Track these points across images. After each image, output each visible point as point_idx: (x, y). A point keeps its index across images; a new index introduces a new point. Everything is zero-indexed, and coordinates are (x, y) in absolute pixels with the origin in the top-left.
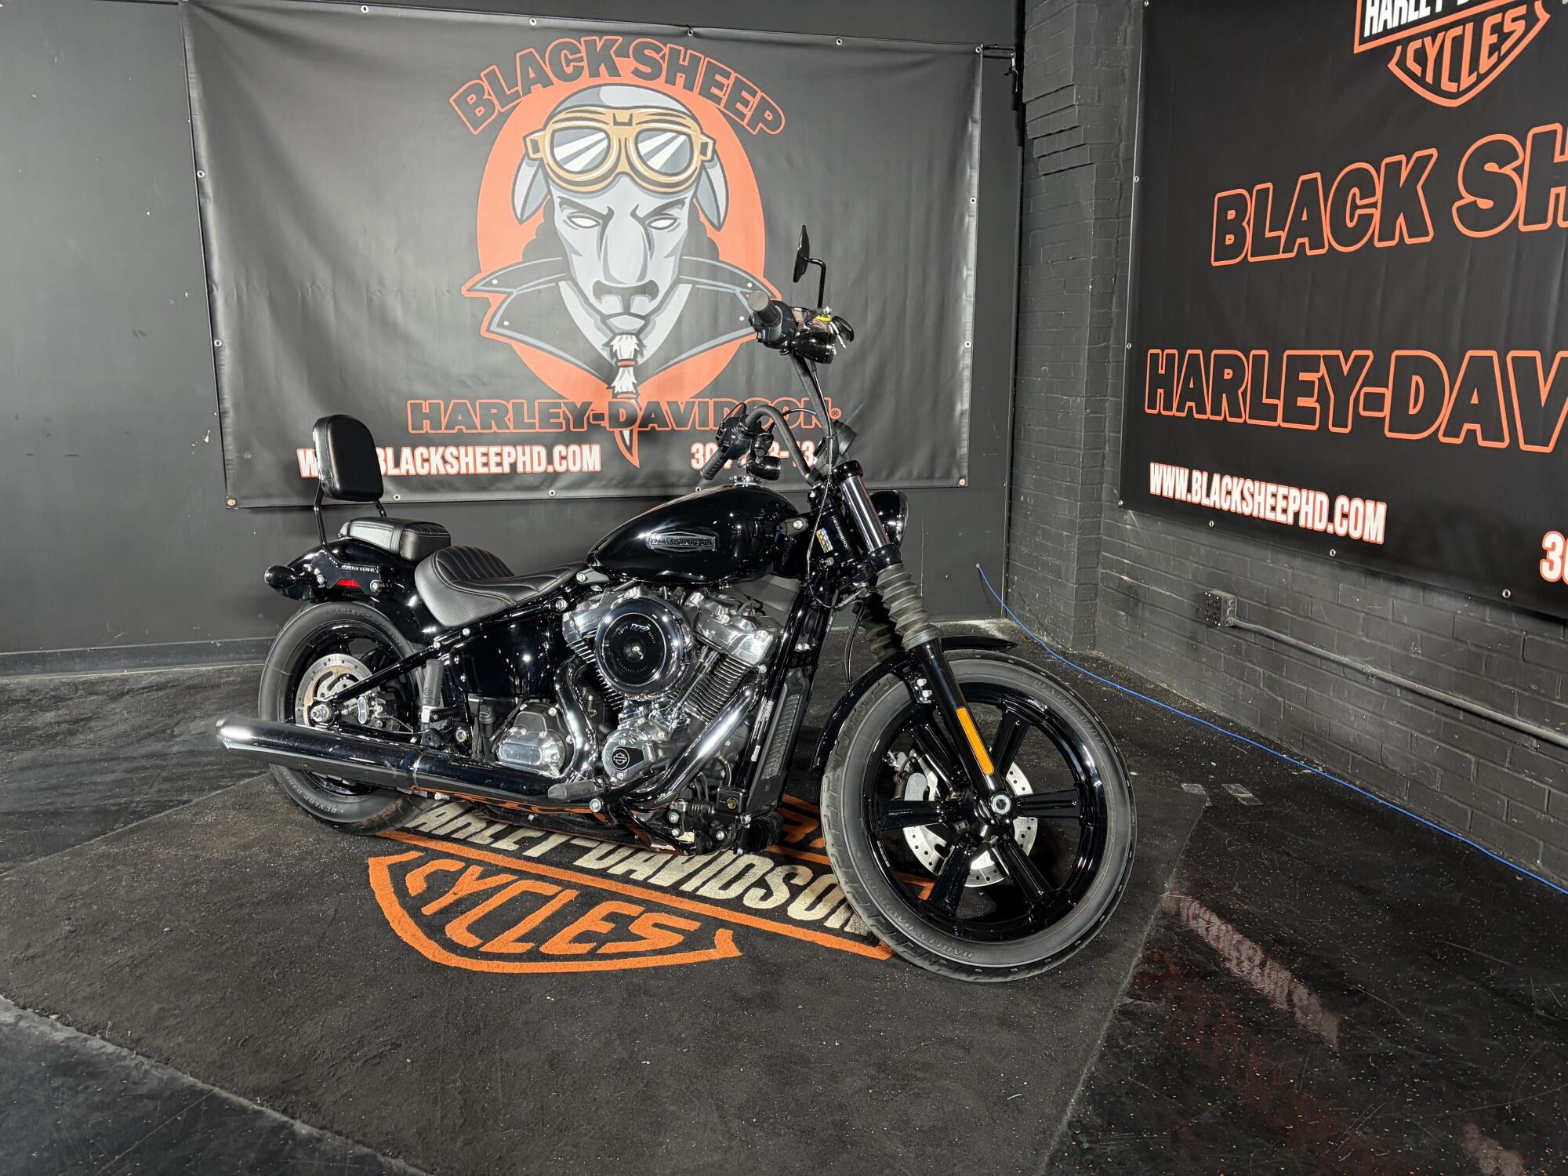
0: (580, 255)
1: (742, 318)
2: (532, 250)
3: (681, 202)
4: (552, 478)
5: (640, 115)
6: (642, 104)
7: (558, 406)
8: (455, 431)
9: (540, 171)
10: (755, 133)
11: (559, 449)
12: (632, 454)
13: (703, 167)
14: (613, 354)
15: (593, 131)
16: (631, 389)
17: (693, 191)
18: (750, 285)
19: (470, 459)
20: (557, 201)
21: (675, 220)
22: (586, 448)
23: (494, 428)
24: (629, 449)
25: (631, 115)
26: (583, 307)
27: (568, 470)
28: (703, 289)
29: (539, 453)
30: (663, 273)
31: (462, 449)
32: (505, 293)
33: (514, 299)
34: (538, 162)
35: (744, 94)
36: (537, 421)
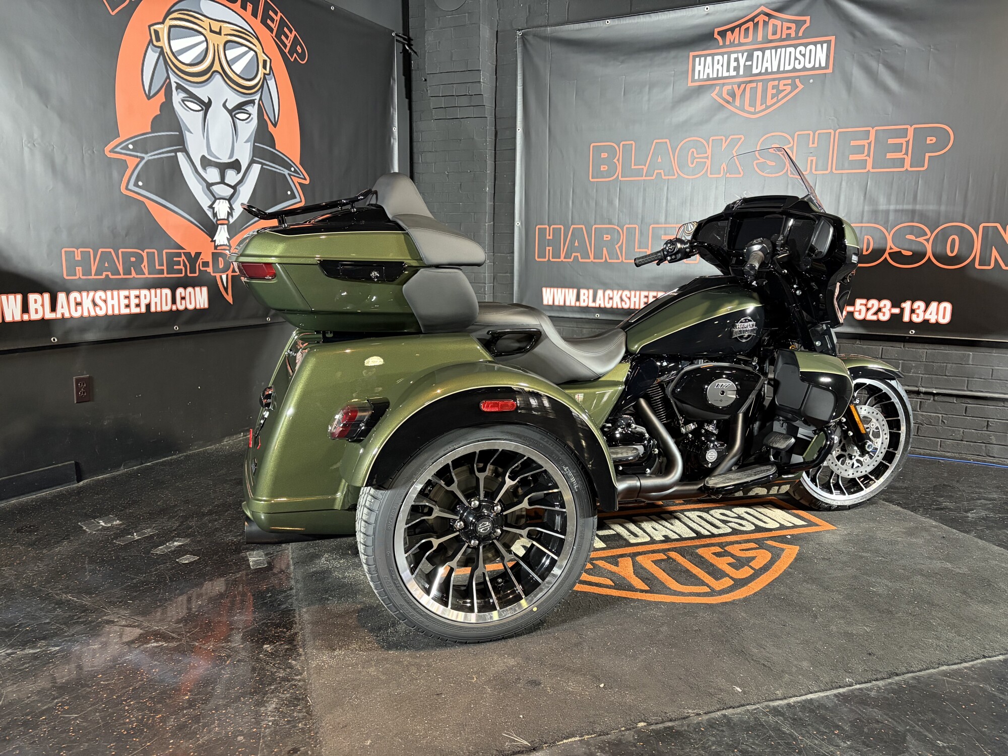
0: (191, 133)
1: (289, 193)
2: (156, 124)
3: (253, 102)
4: (174, 315)
5: (226, 28)
6: (227, 21)
7: (179, 255)
8: (103, 277)
9: (161, 57)
10: (292, 60)
11: (180, 291)
12: (227, 294)
13: (265, 78)
14: (215, 215)
15: (196, 33)
16: (226, 242)
17: (259, 95)
18: (293, 169)
19: (115, 302)
20: (174, 86)
21: (250, 115)
22: (198, 289)
23: (134, 274)
24: (226, 289)
25: (221, 27)
26: (193, 173)
27: (186, 308)
28: (267, 169)
29: (166, 294)
30: (244, 155)
31: (109, 293)
32: (137, 157)
33: (146, 163)
34: (159, 50)
35: (285, 29)
36: (165, 268)
